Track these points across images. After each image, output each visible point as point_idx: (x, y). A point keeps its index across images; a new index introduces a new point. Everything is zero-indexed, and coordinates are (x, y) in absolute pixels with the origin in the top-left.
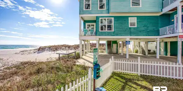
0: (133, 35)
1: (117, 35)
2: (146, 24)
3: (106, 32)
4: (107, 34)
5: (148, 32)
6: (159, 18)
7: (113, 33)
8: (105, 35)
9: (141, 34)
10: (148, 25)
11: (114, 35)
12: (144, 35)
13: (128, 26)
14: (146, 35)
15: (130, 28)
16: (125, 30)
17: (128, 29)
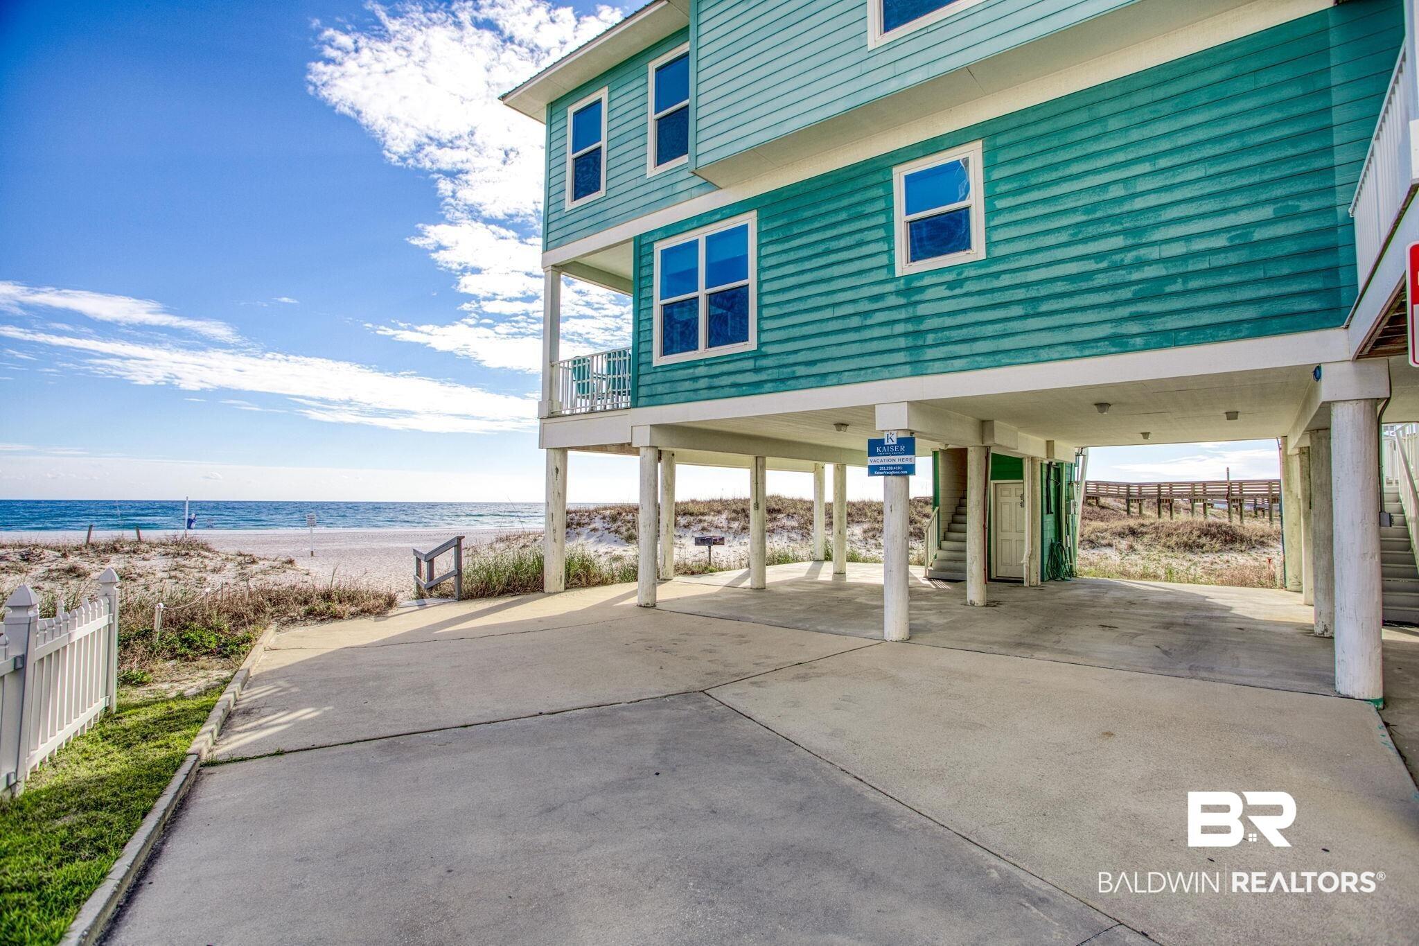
0: (948, 364)
1: (784, 382)
2: (1116, 192)
3: (693, 364)
4: (703, 383)
5: (1154, 290)
6: (1334, 38)
7: (749, 364)
8: (694, 396)
9: (1046, 338)
10: (1139, 204)
11: (755, 388)
12: (1085, 348)
13: (890, 266)
14: (1119, 343)
15: (910, 288)
16: (855, 322)
17: (892, 301)
